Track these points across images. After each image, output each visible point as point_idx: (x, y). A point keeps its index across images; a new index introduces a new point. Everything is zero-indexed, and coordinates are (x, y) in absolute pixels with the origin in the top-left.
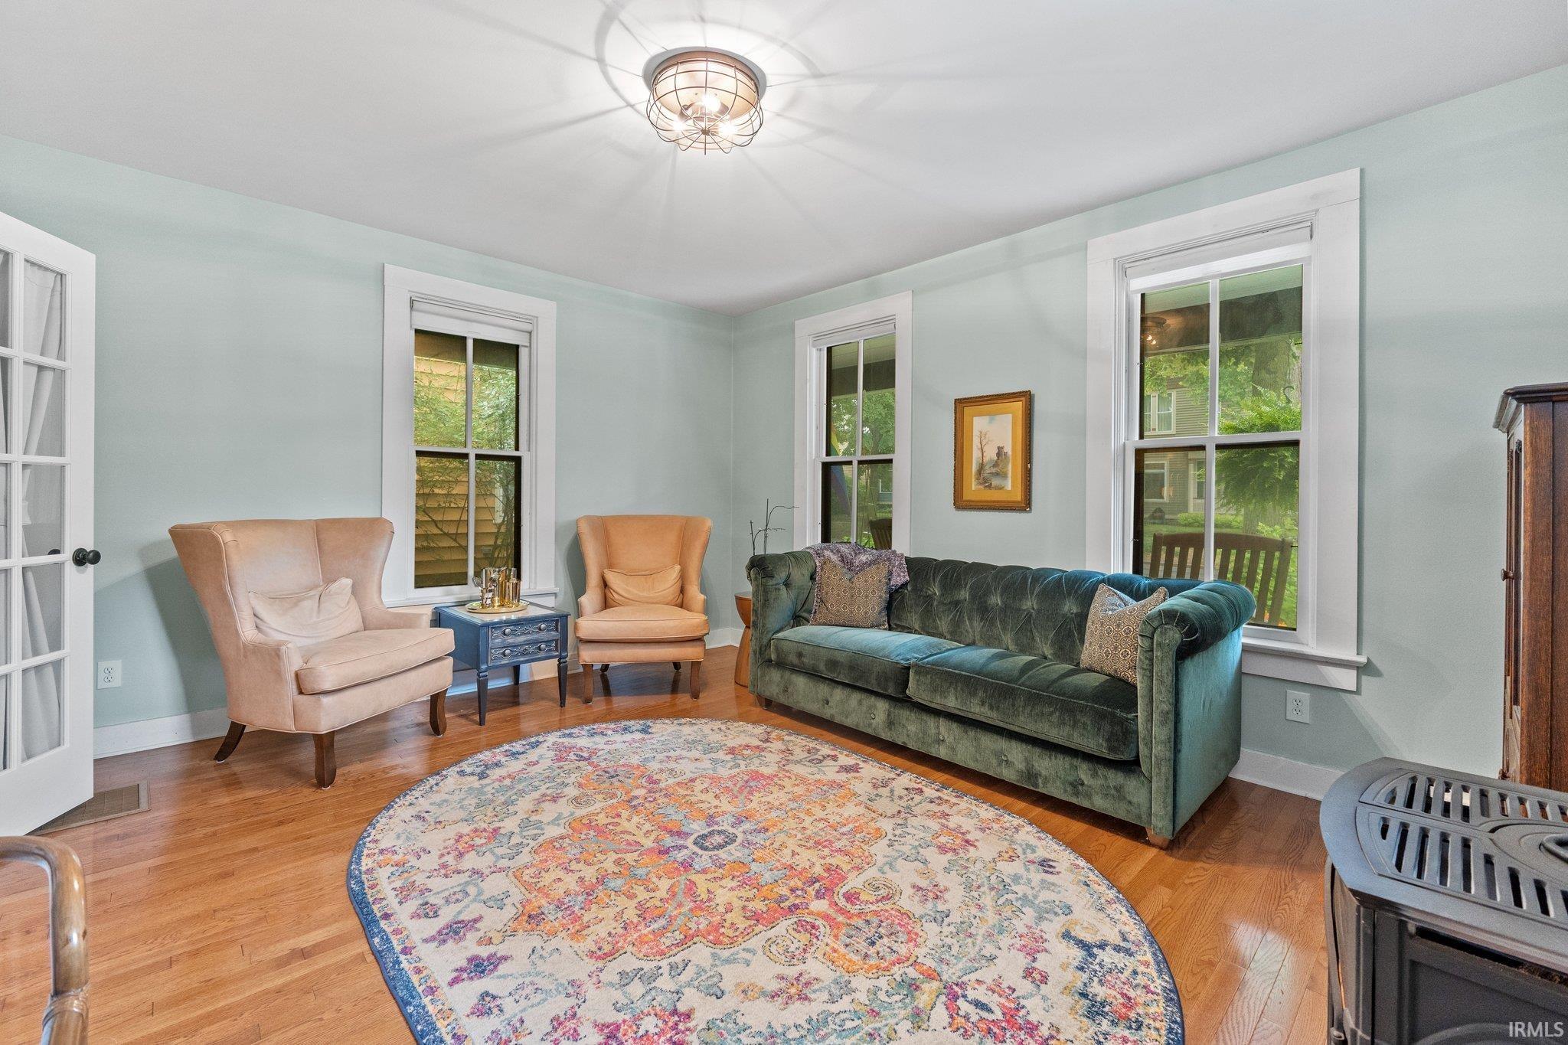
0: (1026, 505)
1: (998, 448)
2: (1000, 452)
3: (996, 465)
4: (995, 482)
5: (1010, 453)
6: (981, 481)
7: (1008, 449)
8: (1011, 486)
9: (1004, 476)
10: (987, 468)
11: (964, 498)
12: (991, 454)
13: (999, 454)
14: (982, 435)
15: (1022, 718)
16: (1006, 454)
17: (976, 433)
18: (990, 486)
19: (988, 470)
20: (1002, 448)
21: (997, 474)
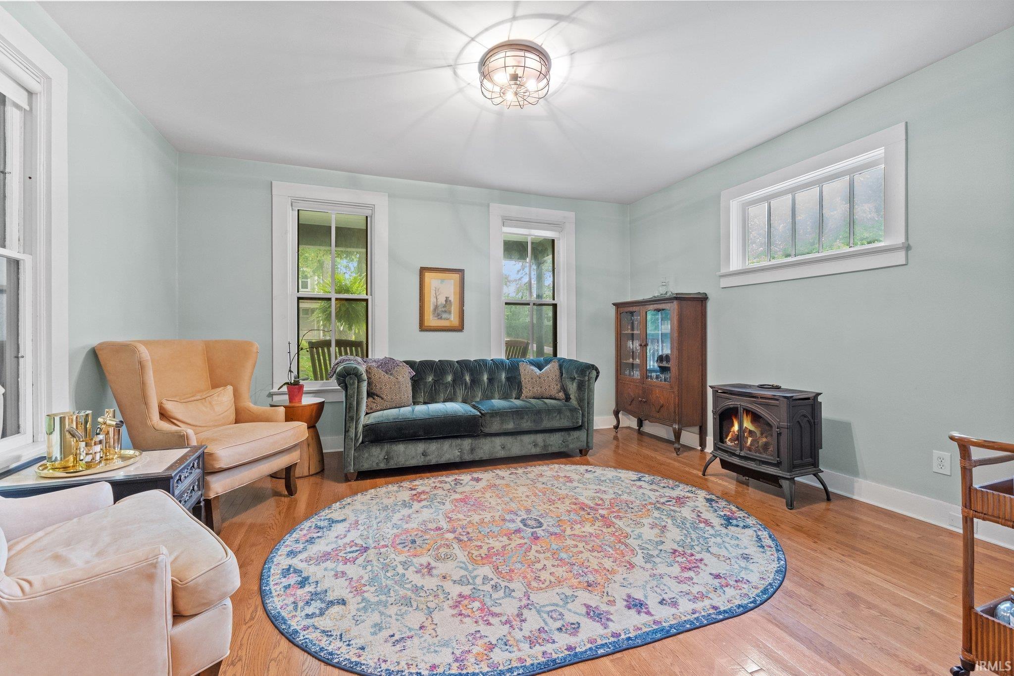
0: (460, 328)
1: (446, 298)
2: (447, 300)
3: (445, 306)
4: (444, 316)
5: (452, 300)
6: (436, 315)
7: (452, 298)
8: (454, 319)
9: (450, 313)
10: (439, 308)
11: (425, 325)
12: (442, 300)
13: (446, 301)
14: (437, 290)
15: (545, 422)
16: (450, 301)
17: (433, 288)
18: (441, 318)
19: (440, 309)
20: (448, 298)
21: (445, 312)
